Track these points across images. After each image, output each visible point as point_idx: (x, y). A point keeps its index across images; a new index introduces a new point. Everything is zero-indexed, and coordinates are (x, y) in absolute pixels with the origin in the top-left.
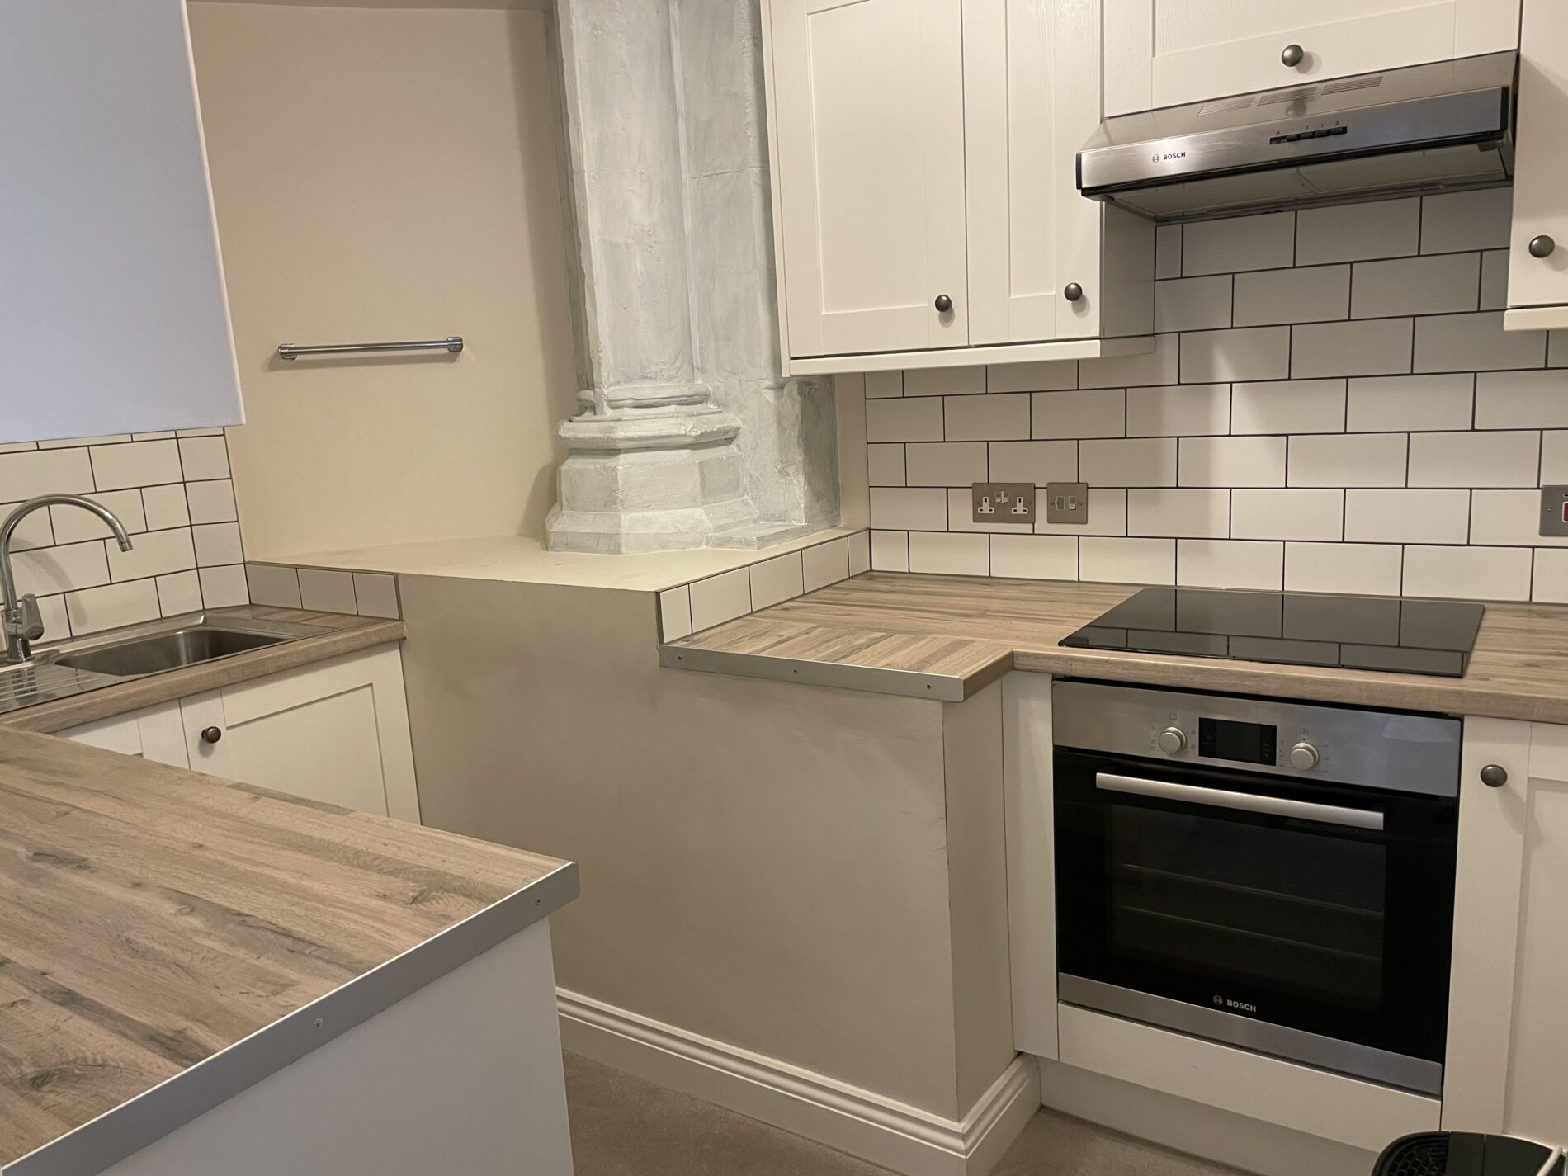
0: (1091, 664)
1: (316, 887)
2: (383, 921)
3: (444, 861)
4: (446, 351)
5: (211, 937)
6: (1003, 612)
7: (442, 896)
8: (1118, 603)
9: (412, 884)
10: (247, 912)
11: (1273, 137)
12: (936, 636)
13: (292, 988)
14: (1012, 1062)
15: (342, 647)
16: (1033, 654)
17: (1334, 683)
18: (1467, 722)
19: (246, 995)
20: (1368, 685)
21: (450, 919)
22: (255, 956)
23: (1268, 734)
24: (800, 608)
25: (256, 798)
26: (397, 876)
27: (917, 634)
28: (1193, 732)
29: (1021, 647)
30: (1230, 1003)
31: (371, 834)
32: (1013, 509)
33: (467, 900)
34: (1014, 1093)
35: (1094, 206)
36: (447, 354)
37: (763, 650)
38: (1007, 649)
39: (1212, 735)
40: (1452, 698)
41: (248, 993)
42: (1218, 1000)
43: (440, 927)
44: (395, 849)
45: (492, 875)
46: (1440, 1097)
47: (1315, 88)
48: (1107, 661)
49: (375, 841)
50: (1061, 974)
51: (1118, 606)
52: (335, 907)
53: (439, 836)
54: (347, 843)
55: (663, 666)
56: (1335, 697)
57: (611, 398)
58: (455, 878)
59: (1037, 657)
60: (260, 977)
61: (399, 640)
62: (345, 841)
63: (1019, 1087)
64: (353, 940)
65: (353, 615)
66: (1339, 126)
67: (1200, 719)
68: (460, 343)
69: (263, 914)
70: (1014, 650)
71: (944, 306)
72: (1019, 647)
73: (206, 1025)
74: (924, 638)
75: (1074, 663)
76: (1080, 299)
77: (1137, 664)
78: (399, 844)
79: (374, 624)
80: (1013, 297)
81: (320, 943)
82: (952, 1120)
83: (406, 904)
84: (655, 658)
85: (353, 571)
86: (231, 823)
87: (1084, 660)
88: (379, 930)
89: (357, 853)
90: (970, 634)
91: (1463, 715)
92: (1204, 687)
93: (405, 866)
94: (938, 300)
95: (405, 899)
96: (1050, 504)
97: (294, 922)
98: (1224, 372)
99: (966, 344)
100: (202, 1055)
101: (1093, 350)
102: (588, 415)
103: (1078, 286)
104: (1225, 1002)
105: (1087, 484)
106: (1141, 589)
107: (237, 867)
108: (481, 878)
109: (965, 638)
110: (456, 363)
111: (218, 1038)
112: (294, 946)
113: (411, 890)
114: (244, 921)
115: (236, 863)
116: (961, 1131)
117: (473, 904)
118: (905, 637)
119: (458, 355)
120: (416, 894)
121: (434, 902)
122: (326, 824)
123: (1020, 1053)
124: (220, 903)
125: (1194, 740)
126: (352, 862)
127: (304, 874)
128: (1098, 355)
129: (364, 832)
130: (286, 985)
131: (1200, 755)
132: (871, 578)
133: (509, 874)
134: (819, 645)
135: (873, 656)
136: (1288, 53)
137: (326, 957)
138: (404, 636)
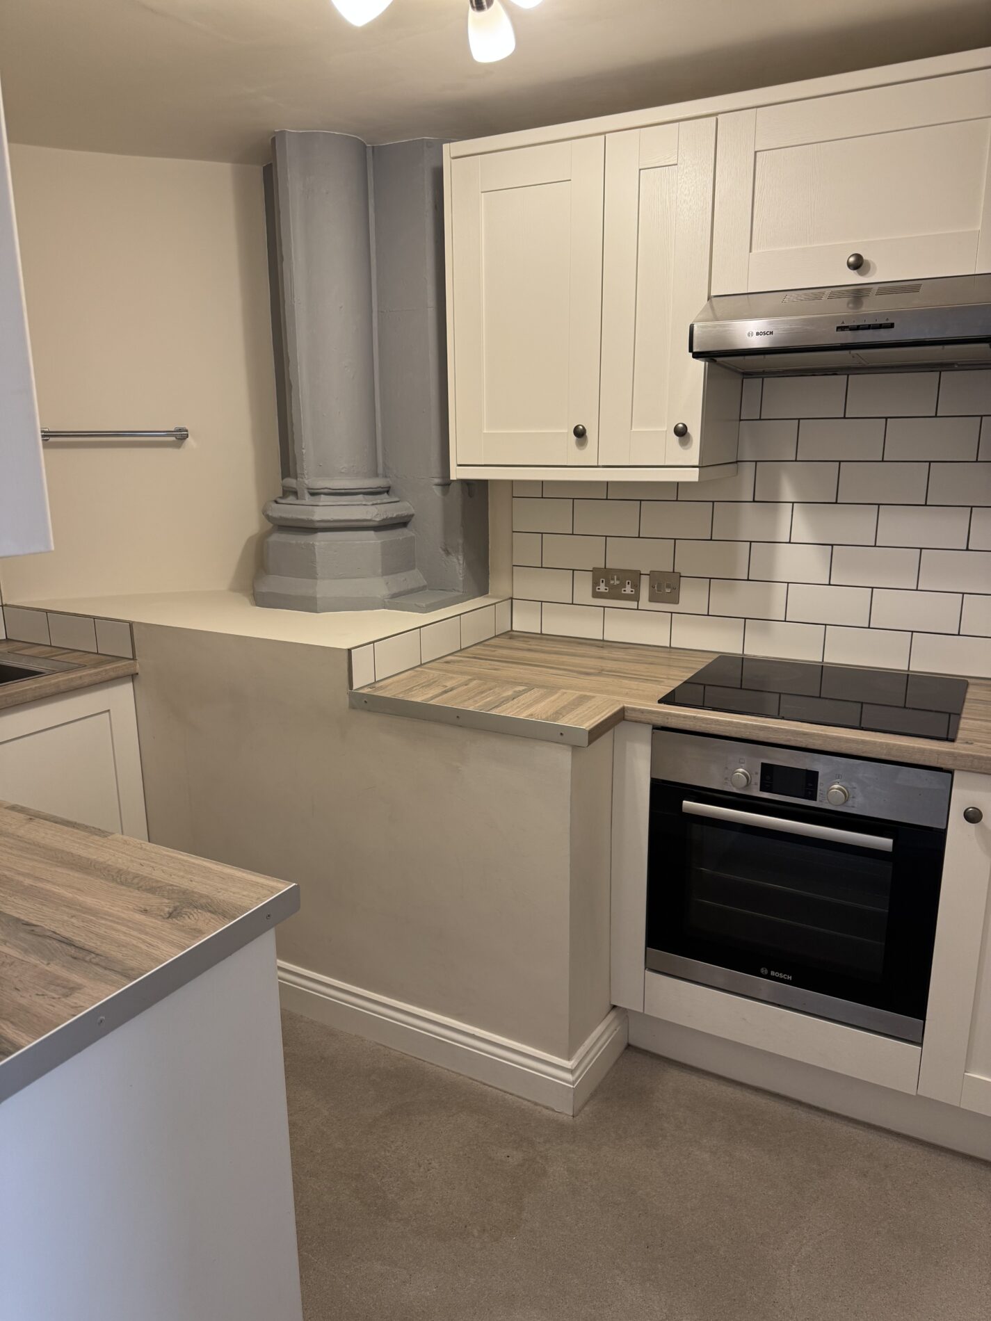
0: (682, 719)
1: (89, 901)
2: (147, 934)
3: (191, 881)
4: (174, 439)
5: (8, 944)
6: (614, 672)
7: (192, 912)
8: (701, 667)
9: (167, 901)
10: (34, 922)
11: (838, 325)
12: (564, 691)
13: (78, 991)
14: (609, 1013)
15: (87, 681)
16: (639, 710)
17: (863, 742)
18: (956, 774)
19: (41, 997)
20: (887, 745)
21: (200, 932)
22: (45, 962)
23: (812, 777)
24: (459, 662)
25: (31, 819)
26: (153, 893)
27: (552, 689)
28: (757, 773)
29: (631, 703)
30: (773, 973)
31: (129, 855)
32: (623, 589)
33: (213, 916)
34: (609, 1038)
35: (700, 365)
36: (174, 441)
37: (432, 698)
38: (620, 704)
39: (770, 775)
40: (947, 757)
41: (43, 995)
42: (764, 971)
43: (193, 939)
44: (151, 869)
45: (231, 894)
46: (921, 1044)
47: (870, 289)
48: (694, 717)
49: (132, 861)
50: (648, 948)
51: (702, 670)
52: (106, 919)
53: (185, 858)
54: (109, 863)
55: (352, 707)
56: (863, 753)
57: (310, 486)
58: (201, 896)
59: (642, 711)
60: (53, 981)
61: (132, 675)
62: (108, 860)
63: (613, 1032)
64: (124, 949)
65: (95, 653)
66: (888, 322)
67: (763, 764)
68: (185, 433)
69: (49, 925)
70: (626, 705)
71: (580, 433)
72: (630, 703)
73: (12, 1022)
74: (556, 693)
75: (670, 717)
76: (685, 436)
77: (718, 720)
78: (153, 864)
79: (113, 662)
80: (633, 430)
81: (98, 952)
82: (564, 1059)
83: (164, 918)
84: (345, 700)
85: (94, 618)
86: (12, 841)
87: (678, 716)
88: (144, 942)
89: (119, 871)
90: (591, 691)
91: (954, 770)
92: (766, 740)
93: (159, 885)
94: (576, 428)
95: (162, 914)
96: (652, 587)
97: (74, 933)
98: (788, 493)
99: (596, 464)
100: (11, 1049)
101: (693, 476)
102: (291, 499)
103: (685, 426)
104: (769, 973)
105: (680, 573)
106: (717, 656)
107: (22, 882)
108: (222, 896)
109: (588, 694)
110: (181, 449)
111: (23, 1034)
112: (78, 953)
113: (166, 906)
114: (33, 931)
115: (21, 878)
116: (569, 1067)
117: (218, 919)
118: (542, 691)
119: (182, 443)
120: (171, 910)
121: (187, 917)
122: (92, 845)
123: (614, 1007)
124: (11, 913)
125: (757, 779)
126: (116, 881)
127: (79, 890)
128: (696, 479)
129: (122, 853)
130: (72, 989)
131: (761, 790)
132: (511, 637)
133: (245, 893)
134: (476, 695)
135: (518, 707)
136: (852, 260)
137: (103, 964)
138: (137, 671)
